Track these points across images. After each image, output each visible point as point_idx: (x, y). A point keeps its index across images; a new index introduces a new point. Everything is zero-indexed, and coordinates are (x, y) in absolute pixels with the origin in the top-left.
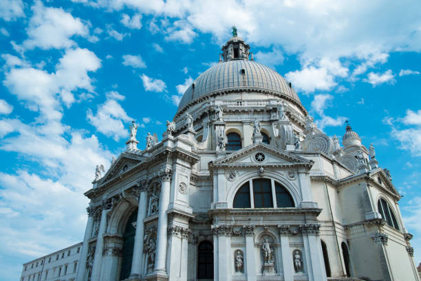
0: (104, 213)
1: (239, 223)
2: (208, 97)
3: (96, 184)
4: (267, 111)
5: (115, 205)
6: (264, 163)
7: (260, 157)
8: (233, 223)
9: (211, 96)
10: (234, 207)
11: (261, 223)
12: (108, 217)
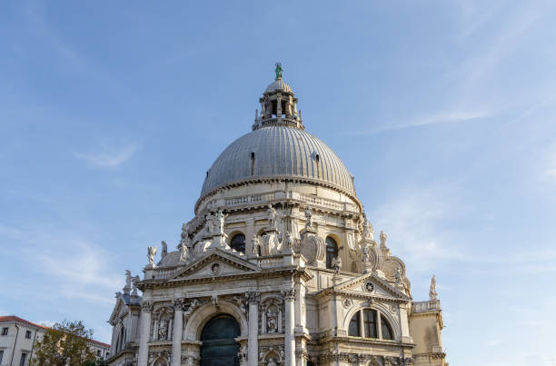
0: (179, 314)
1: (354, 352)
2: (277, 180)
3: (151, 273)
4: (343, 216)
5: (197, 308)
6: (372, 294)
7: (370, 287)
8: (349, 351)
9: (283, 181)
10: (350, 335)
11: (371, 353)
12: (185, 320)
